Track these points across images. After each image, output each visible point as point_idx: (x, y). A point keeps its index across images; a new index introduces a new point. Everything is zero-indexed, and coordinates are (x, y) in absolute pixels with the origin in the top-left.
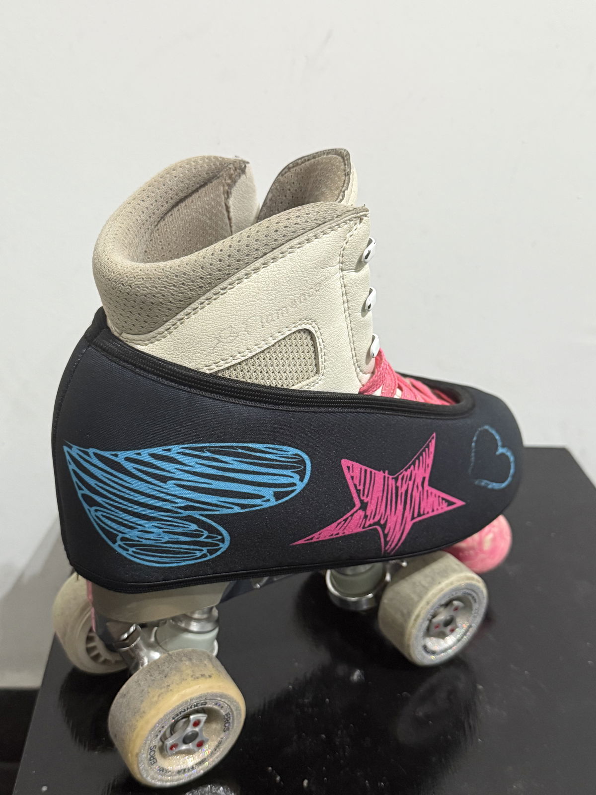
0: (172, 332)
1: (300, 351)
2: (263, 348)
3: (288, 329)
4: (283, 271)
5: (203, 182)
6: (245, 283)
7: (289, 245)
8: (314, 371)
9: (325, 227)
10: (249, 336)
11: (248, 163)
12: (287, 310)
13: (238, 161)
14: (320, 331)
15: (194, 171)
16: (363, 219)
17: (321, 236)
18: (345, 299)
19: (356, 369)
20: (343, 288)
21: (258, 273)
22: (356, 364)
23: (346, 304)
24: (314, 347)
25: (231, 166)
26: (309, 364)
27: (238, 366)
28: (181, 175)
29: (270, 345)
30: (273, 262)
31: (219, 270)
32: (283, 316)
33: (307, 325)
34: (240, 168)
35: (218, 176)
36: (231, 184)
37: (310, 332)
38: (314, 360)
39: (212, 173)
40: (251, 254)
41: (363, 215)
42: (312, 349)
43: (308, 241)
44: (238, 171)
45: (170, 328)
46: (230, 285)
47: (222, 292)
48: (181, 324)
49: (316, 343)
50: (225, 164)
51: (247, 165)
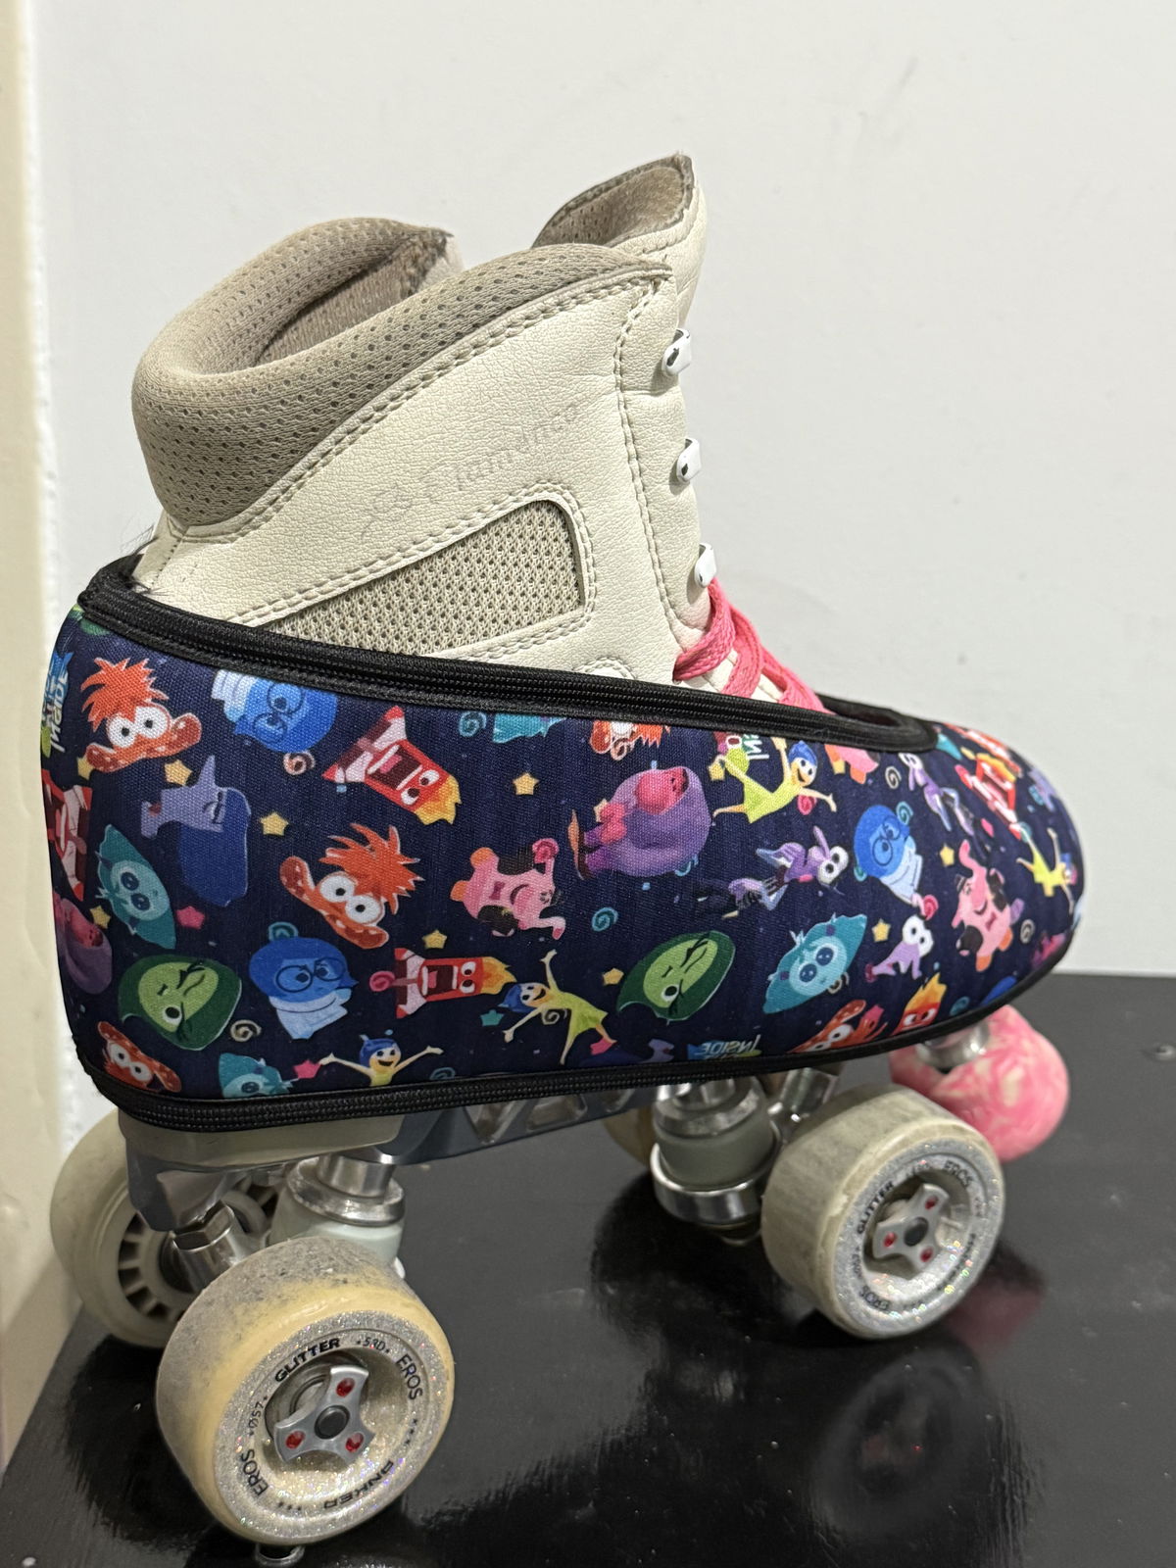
0: (282, 507)
1: (542, 551)
2: (463, 535)
3: (514, 498)
4: (497, 372)
5: (360, 267)
6: (422, 396)
7: (506, 319)
8: (574, 599)
9: (579, 288)
10: (434, 506)
11: (450, 235)
12: (509, 455)
13: (430, 232)
14: (583, 510)
15: (342, 243)
16: (660, 283)
17: (571, 305)
18: (632, 451)
19: (666, 611)
20: (627, 426)
21: (447, 375)
22: (666, 599)
23: (635, 463)
24: (572, 546)
25: (416, 239)
26: (561, 580)
27: (414, 572)
28: (317, 249)
29: (478, 528)
30: (475, 355)
31: (370, 367)
32: (501, 467)
33: (554, 493)
34: (435, 245)
35: (390, 257)
36: (416, 275)
37: (561, 512)
38: (572, 574)
39: (377, 249)
40: (431, 333)
41: (658, 276)
42: (567, 550)
43: (546, 312)
44: (430, 249)
45: (277, 498)
46: (392, 400)
47: (377, 415)
48: (299, 489)
49: (575, 536)
50: (403, 234)
51: (448, 239)
